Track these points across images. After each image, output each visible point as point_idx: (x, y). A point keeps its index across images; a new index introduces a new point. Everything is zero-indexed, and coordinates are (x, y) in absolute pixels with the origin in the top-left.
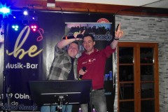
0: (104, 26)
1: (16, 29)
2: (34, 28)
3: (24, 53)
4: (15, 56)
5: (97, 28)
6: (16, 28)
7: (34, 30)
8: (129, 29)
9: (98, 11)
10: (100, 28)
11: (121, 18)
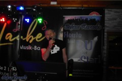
0: (95, 18)
1: (28, 22)
5: (89, 19)
6: (28, 20)
9: (90, 6)
10: (91, 20)
11: (111, 11)
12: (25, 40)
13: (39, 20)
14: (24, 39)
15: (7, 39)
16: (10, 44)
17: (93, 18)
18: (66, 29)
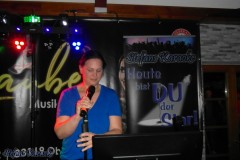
0: (184, 40)
1: (50, 48)
2: (77, 45)
3: (61, 84)
4: (48, 89)
5: (172, 43)
7: (77, 48)
8: (219, 44)
10: (176, 44)
11: (207, 27)
12: (44, 88)
13: (74, 44)
16: (9, 98)
17: (180, 40)
18: (129, 62)
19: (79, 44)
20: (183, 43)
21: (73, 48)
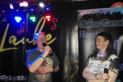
0: (120, 10)
5: (111, 13)
6: (33, 19)
7: (49, 20)
10: (114, 13)
12: (32, 43)
13: (47, 17)
14: (30, 42)
15: (10, 42)
16: (15, 48)
17: (117, 11)
18: (81, 27)
19: (49, 17)
20: (119, 12)
21: (47, 19)
